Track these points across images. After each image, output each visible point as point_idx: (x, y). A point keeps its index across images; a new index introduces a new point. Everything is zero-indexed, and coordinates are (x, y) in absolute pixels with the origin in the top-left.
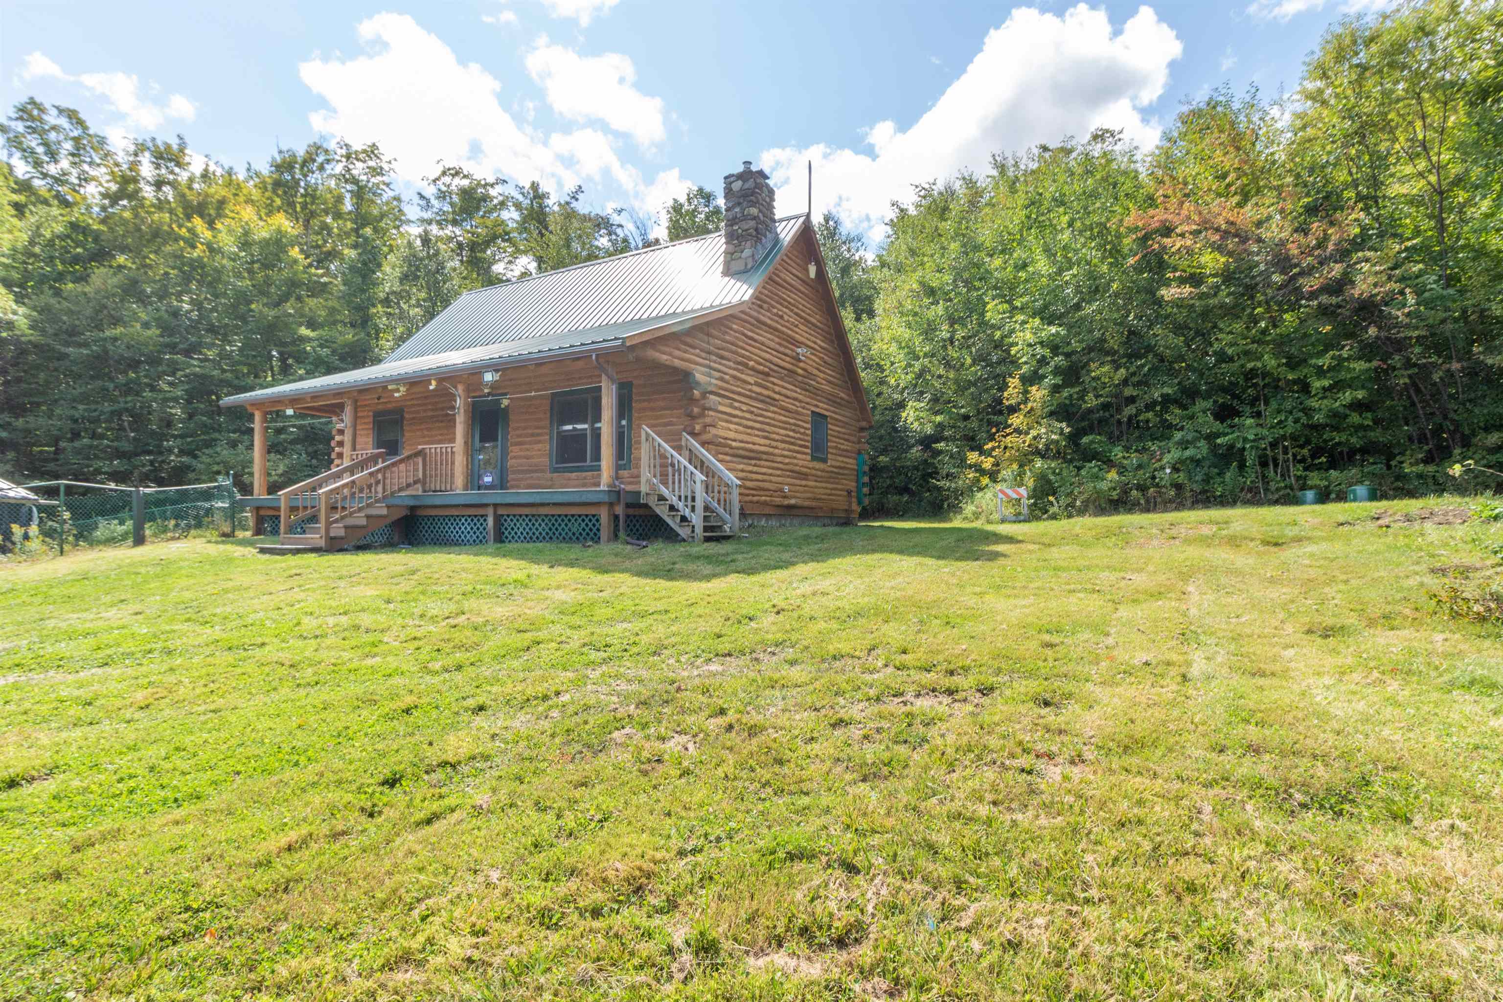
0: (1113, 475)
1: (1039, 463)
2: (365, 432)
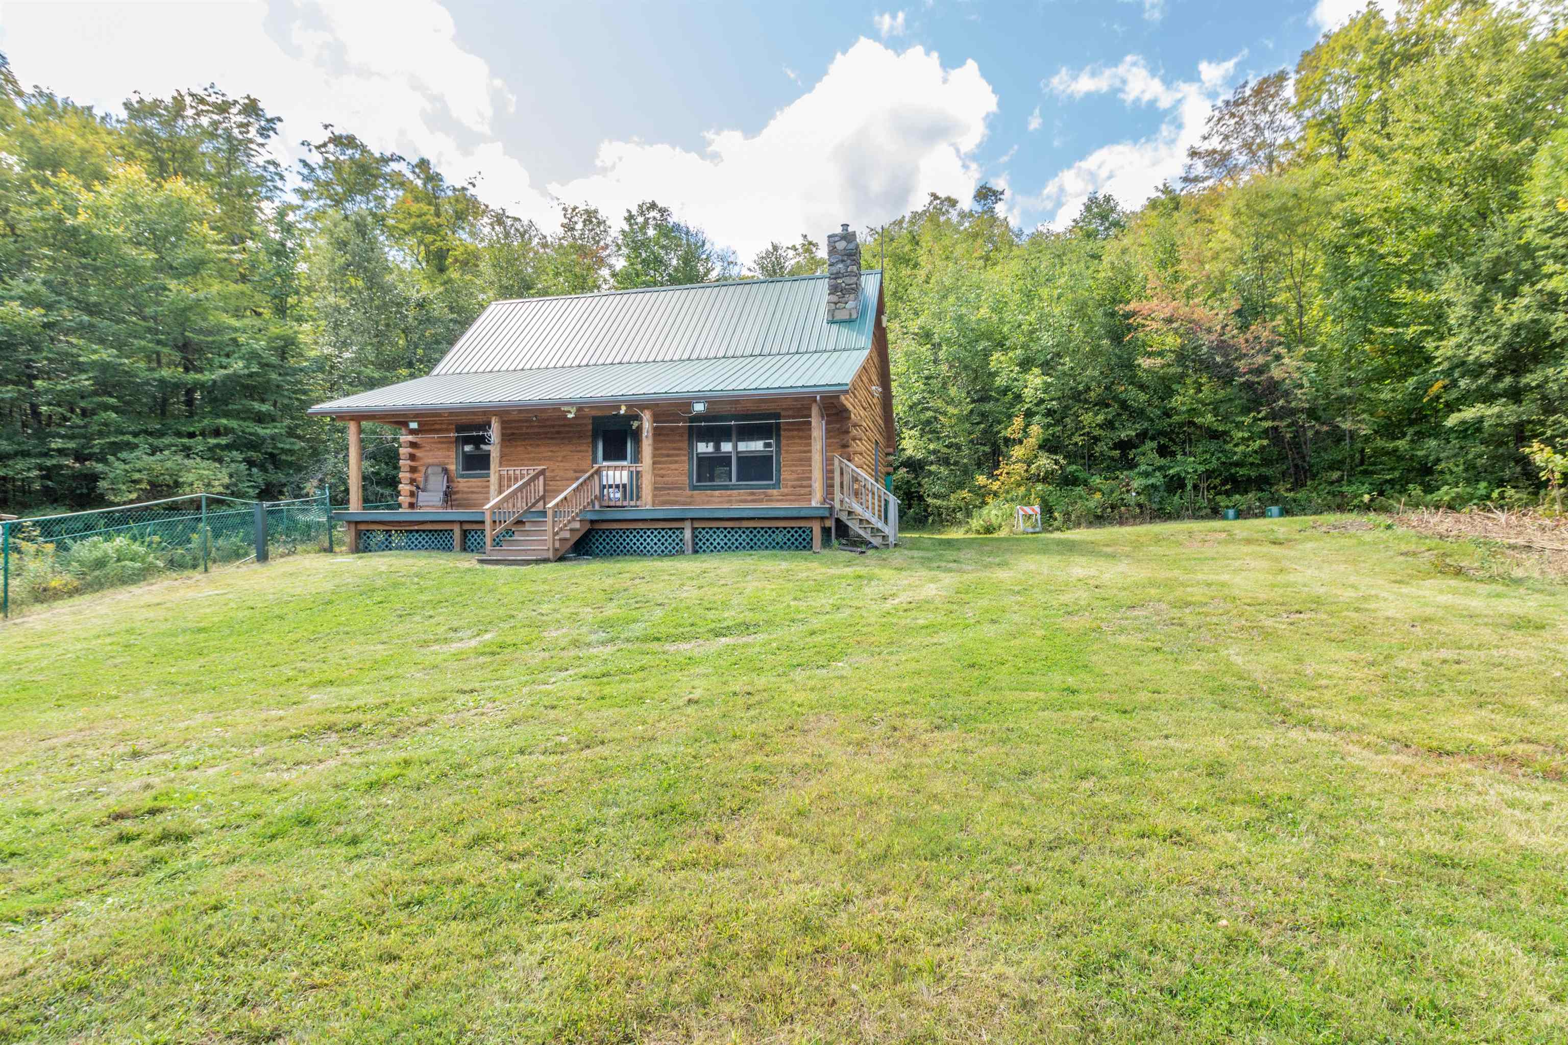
0: (1098, 496)
1: (1040, 487)
2: (444, 445)
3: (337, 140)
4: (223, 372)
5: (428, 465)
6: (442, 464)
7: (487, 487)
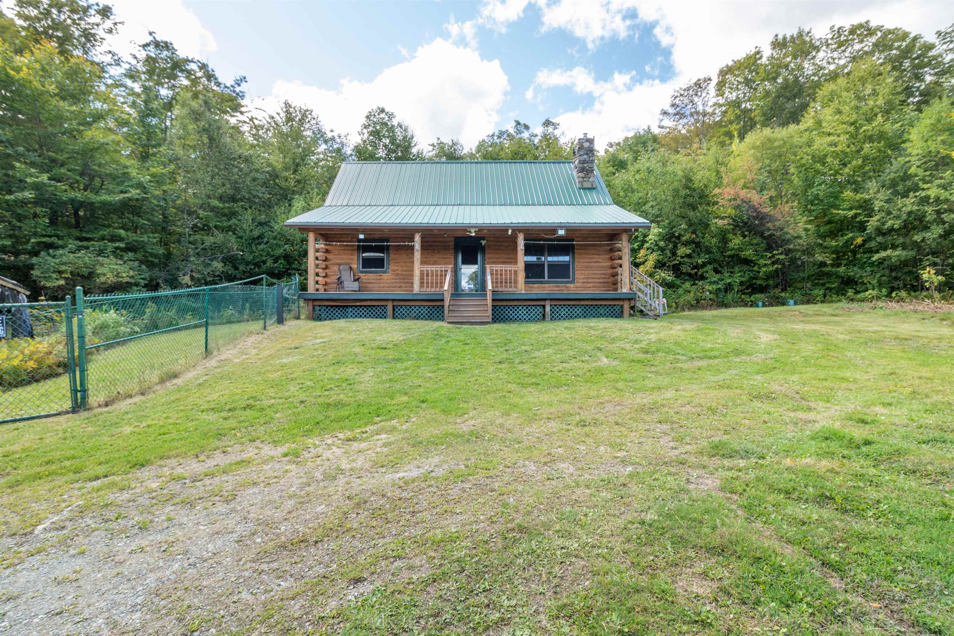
2: (348, 252)
3: (157, 44)
4: (122, 196)
5: (337, 264)
6: (348, 264)
7: (380, 279)
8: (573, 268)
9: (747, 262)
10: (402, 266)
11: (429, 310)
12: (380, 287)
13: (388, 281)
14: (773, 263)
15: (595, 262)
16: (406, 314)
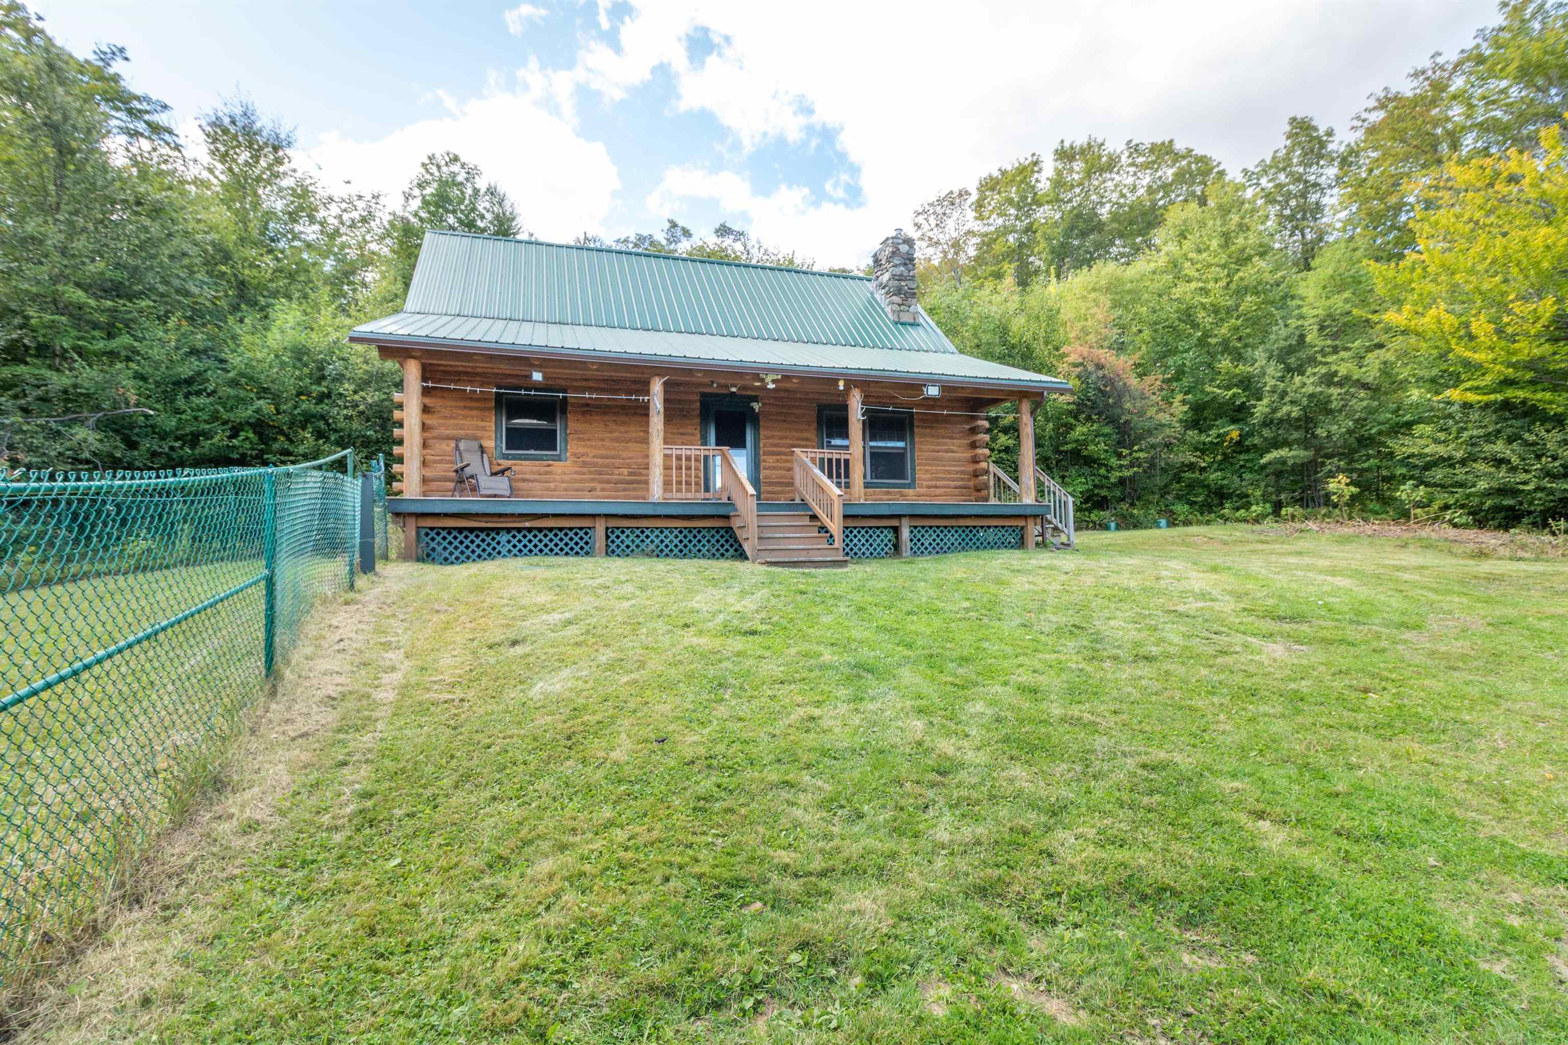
2: (474, 412)
5: (449, 438)
6: (476, 438)
7: (547, 473)
8: (913, 461)
9: (1090, 461)
10: (595, 447)
11: (681, 537)
12: (548, 489)
13: (566, 478)
14: (1132, 465)
15: (947, 451)
16: (633, 547)
